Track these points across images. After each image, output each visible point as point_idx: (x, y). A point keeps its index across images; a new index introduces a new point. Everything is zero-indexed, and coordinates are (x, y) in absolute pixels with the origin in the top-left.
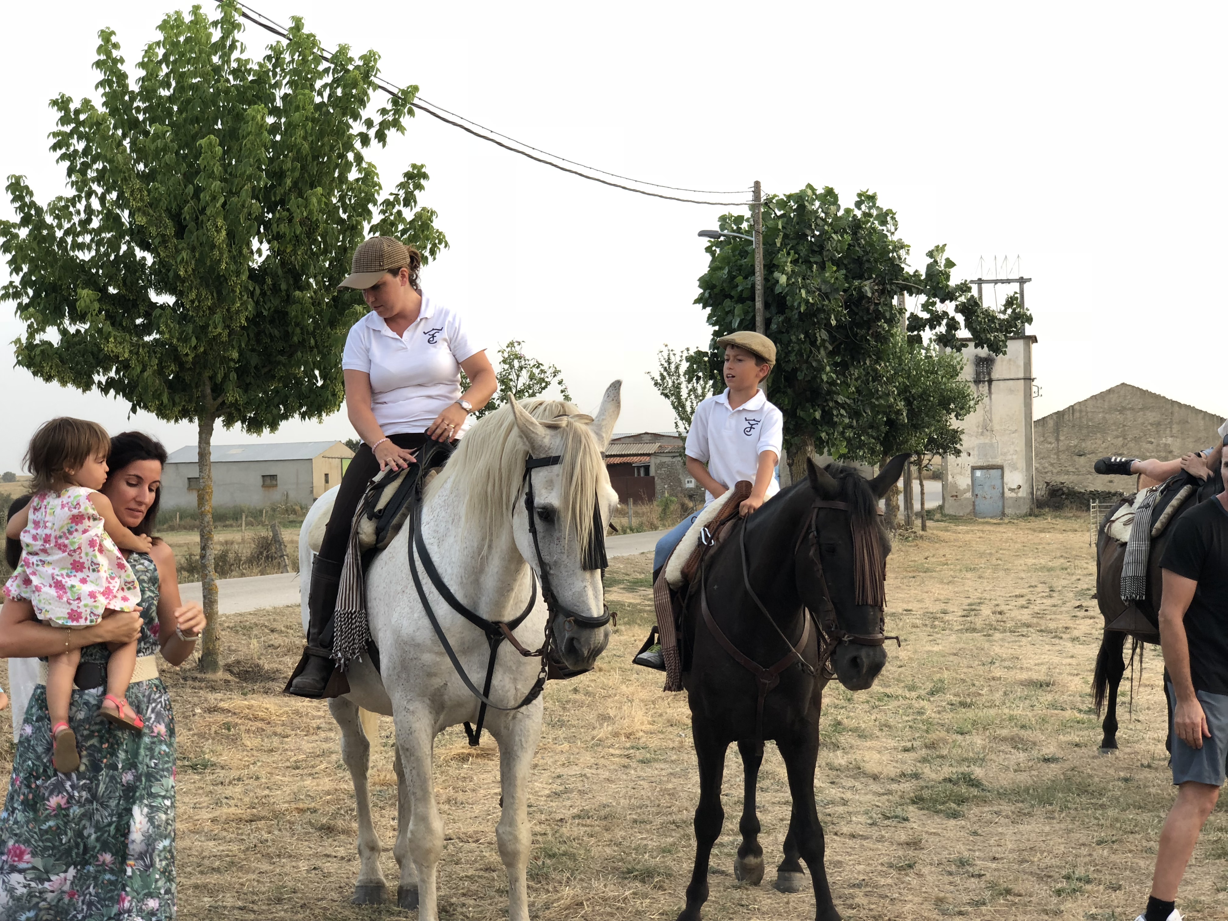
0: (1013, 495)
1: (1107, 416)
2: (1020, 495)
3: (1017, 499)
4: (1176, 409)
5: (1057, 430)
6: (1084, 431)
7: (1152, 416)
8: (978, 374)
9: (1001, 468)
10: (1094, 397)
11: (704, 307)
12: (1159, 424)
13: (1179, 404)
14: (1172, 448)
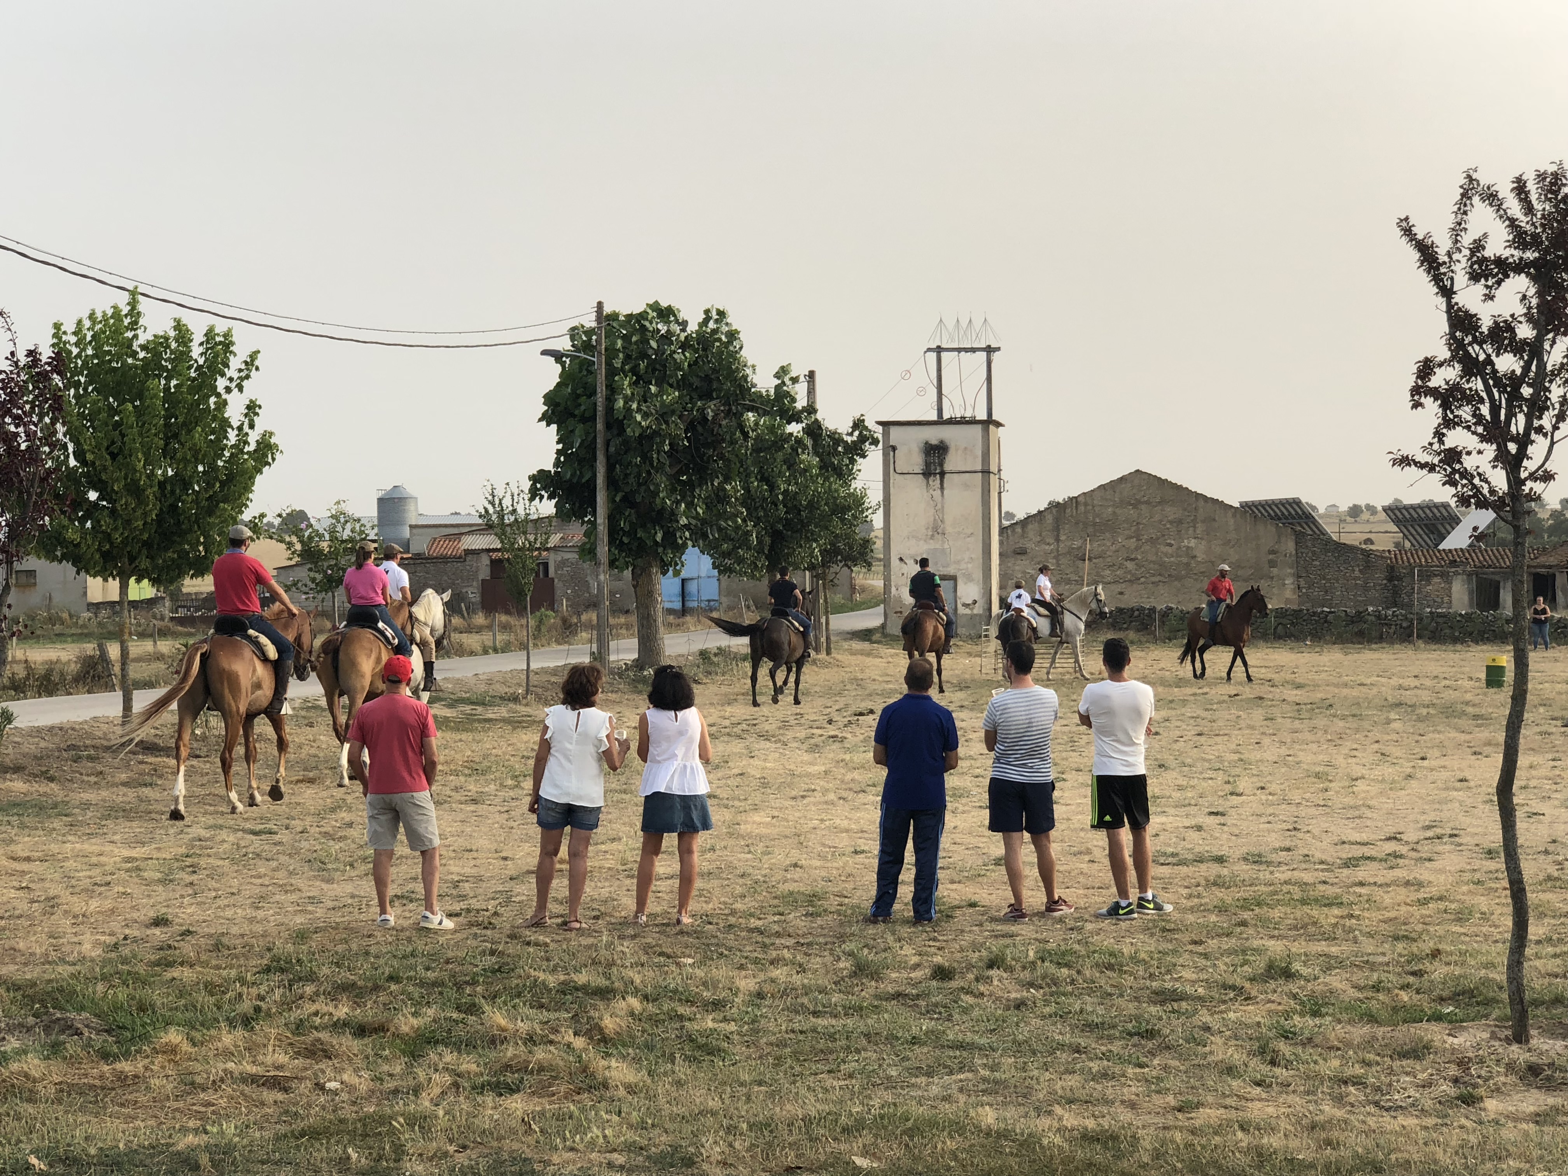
0: (968, 611)
1: (1118, 511)
2: (975, 611)
3: (972, 617)
4: (1201, 503)
5: (1057, 529)
6: (1090, 530)
7: (1172, 512)
8: (927, 464)
9: (954, 578)
10: (1102, 487)
11: (548, 425)
12: (1180, 522)
13: (1205, 497)
14: (1195, 553)
